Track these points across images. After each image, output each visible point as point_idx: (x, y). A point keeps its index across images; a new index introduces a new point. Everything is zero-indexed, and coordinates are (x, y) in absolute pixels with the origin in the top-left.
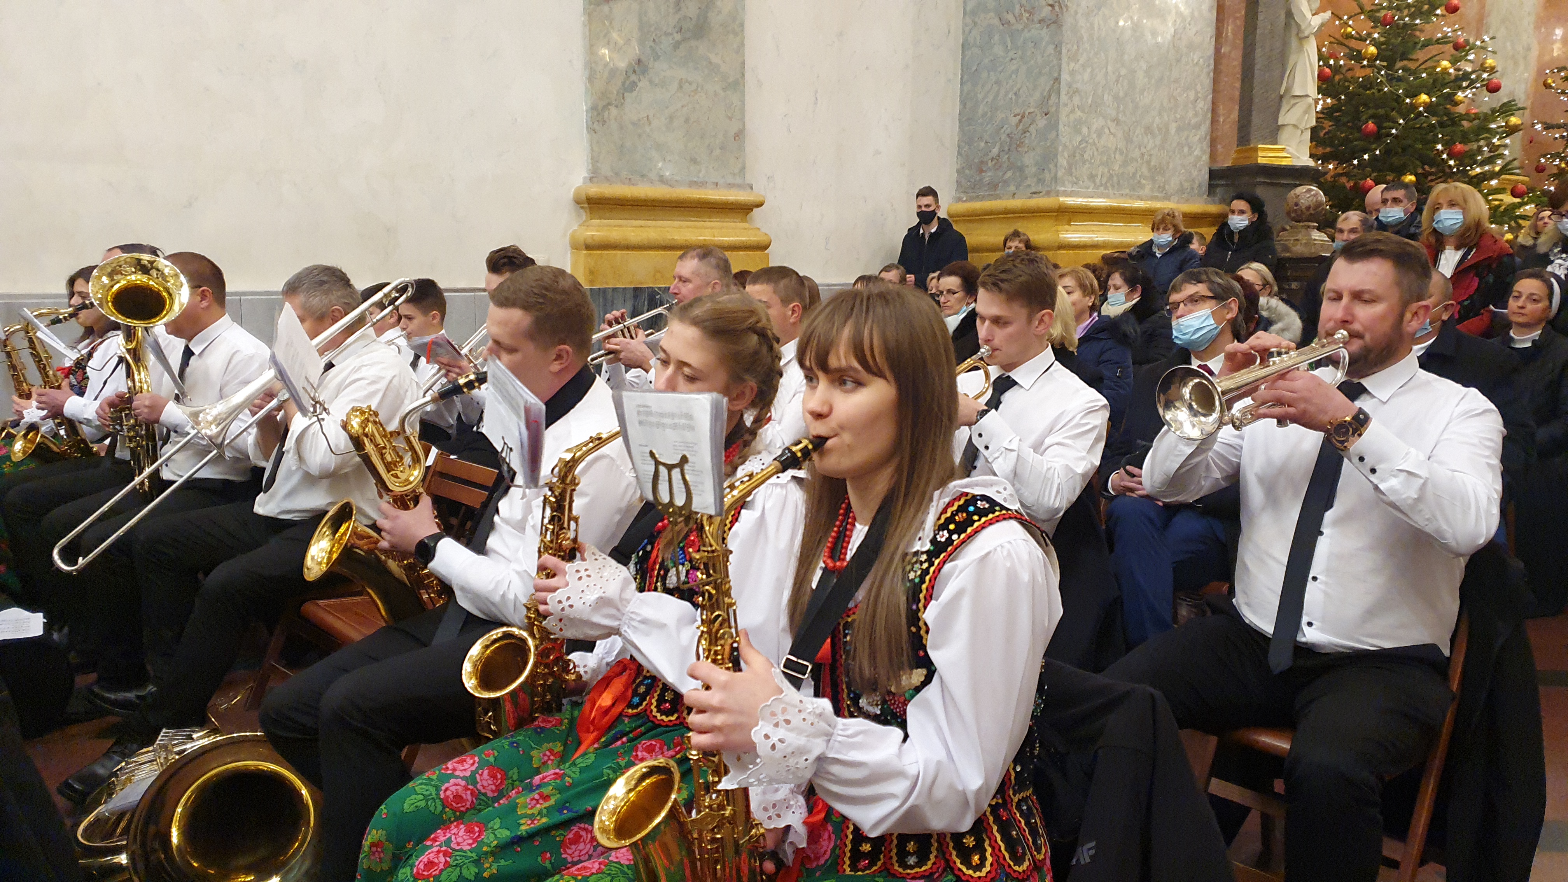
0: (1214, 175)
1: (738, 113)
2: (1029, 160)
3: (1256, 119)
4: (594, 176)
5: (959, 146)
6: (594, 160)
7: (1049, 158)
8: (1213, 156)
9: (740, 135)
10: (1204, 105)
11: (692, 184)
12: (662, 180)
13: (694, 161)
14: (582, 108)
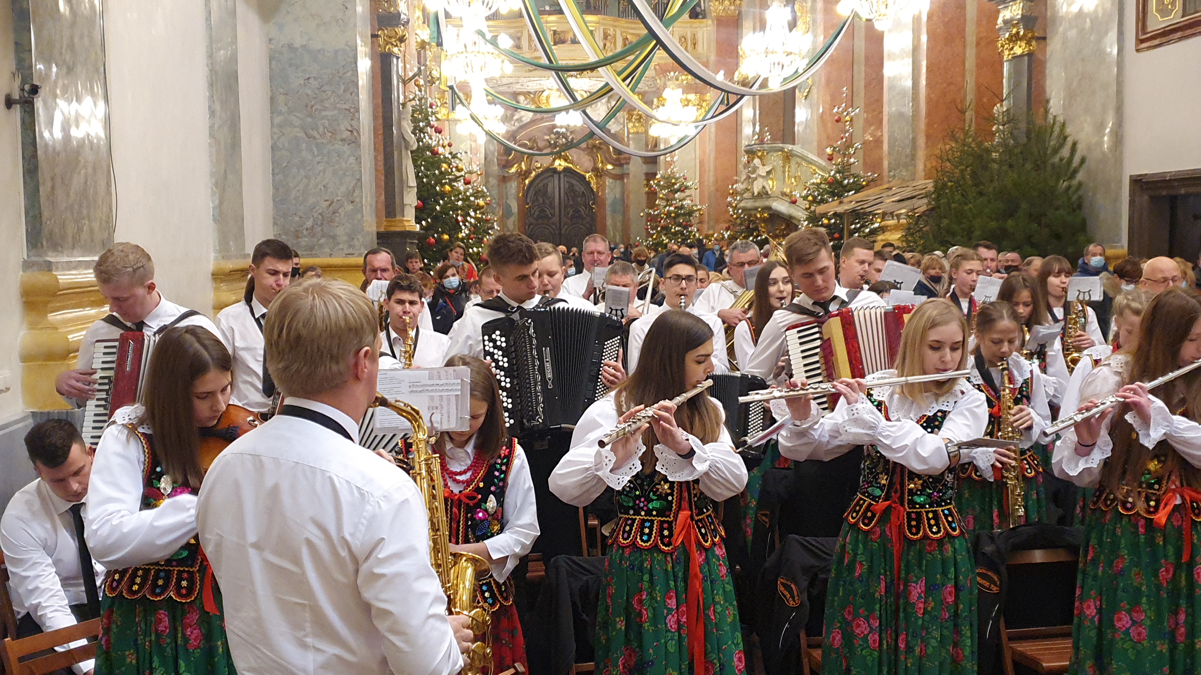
2: (340, 231)
5: (274, 218)
7: (356, 231)
8: (377, 223)
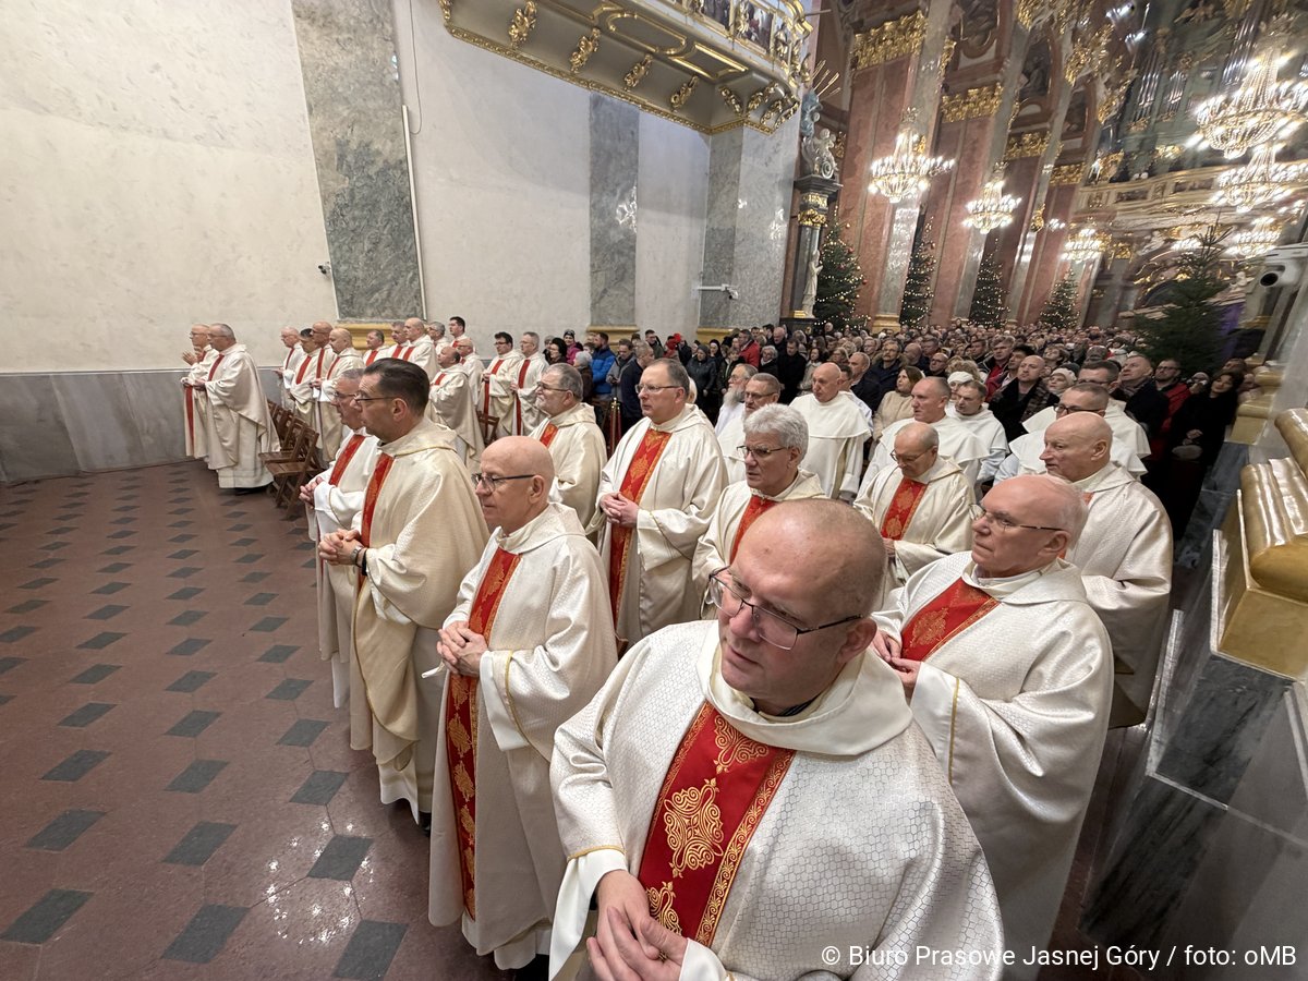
0: (781, 320)
1: (633, 303)
2: (721, 317)
3: (796, 302)
4: (592, 324)
5: (701, 310)
6: (592, 318)
7: (726, 317)
8: (781, 313)
9: (633, 310)
10: (779, 297)
11: (619, 325)
12: (611, 325)
13: (620, 318)
14: (589, 304)
